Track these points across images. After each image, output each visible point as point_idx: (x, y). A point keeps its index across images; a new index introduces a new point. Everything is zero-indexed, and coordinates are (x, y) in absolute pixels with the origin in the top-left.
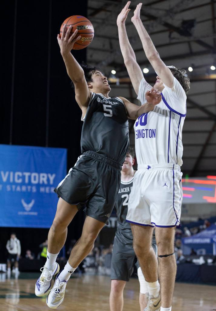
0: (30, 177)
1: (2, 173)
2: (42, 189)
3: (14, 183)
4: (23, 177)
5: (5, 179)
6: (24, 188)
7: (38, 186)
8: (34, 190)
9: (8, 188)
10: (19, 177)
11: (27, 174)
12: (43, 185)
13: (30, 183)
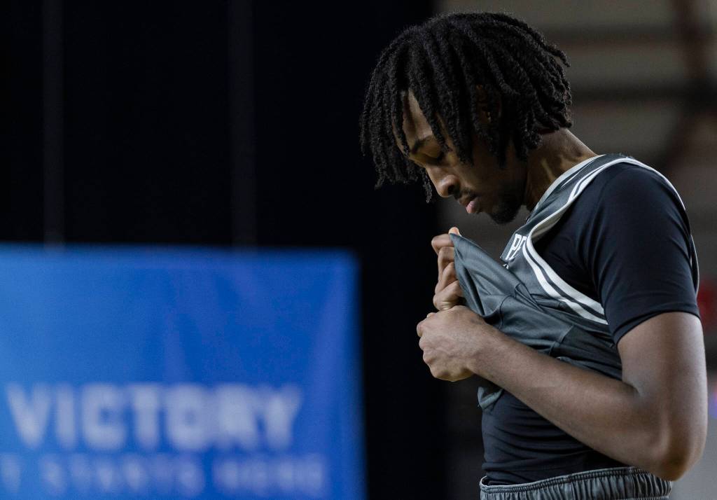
0: (162, 417)
1: (17, 402)
2: (230, 475)
3: (83, 447)
4: (128, 417)
5: (29, 425)
6: (135, 473)
7: (209, 457)
8: (189, 476)
9: (52, 474)
10: (105, 416)
11: (145, 399)
12: (238, 452)
13: (166, 447)
